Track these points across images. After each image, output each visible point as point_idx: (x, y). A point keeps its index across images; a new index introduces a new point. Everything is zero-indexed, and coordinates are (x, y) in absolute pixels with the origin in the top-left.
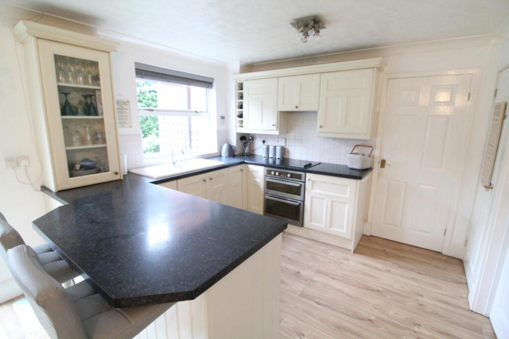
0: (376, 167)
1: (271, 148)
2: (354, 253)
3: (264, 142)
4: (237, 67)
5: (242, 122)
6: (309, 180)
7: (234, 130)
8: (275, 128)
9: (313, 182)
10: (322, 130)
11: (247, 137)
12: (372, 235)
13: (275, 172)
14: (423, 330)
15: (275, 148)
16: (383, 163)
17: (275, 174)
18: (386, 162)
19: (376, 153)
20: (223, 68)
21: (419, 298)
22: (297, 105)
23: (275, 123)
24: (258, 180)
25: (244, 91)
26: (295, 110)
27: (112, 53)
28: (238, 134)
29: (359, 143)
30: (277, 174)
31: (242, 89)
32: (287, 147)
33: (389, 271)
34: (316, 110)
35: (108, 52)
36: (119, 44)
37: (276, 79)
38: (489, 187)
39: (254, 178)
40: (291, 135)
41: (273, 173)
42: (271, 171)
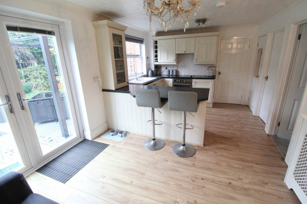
0: (217, 75)
1: (171, 71)
2: (212, 108)
3: (166, 68)
4: (154, 33)
5: (157, 59)
6: (194, 82)
7: (153, 63)
8: (174, 61)
9: (196, 82)
10: (196, 61)
11: (158, 66)
12: (216, 102)
13: (178, 80)
14: (242, 121)
15: (173, 71)
16: (219, 73)
17: (178, 81)
18: (221, 73)
19: (217, 69)
20: (147, 33)
21: (239, 115)
22: (185, 51)
23: (175, 59)
24: (170, 85)
25: (158, 45)
26: (184, 53)
27: (125, 31)
28: (155, 65)
29: (210, 66)
30: (179, 81)
31: (157, 44)
32: (178, 70)
33: (226, 111)
34: (193, 53)
35: (124, 31)
36: (127, 27)
37: (175, 39)
38: (258, 76)
39: (167, 84)
40: (180, 64)
41: (177, 81)
42: (176, 80)
